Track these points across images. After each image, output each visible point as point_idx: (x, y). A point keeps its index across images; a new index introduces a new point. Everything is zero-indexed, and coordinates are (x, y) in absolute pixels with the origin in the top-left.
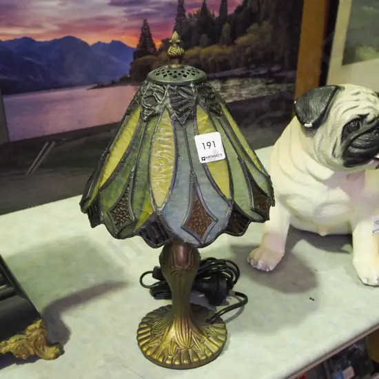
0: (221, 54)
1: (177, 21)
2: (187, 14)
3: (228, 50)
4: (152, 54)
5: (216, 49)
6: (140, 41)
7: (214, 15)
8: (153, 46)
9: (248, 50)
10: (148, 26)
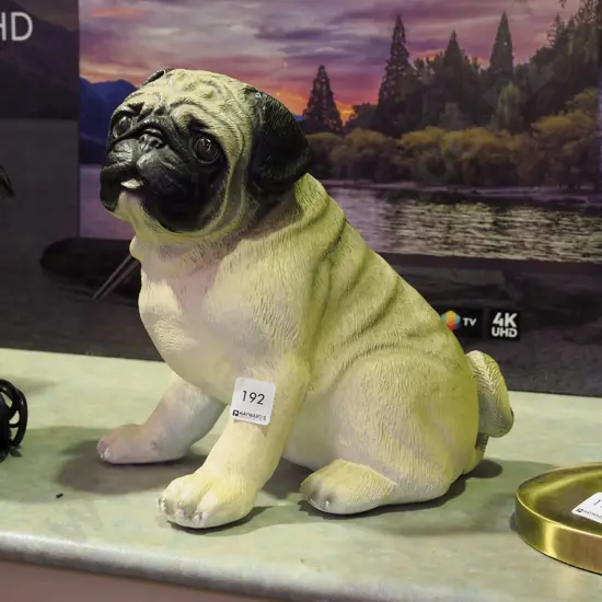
0: (493, 149)
1: (389, 72)
2: (411, 61)
3: (514, 143)
4: (334, 131)
5: (480, 137)
6: (309, 105)
7: (476, 66)
8: (336, 115)
9: (569, 148)
10: (326, 78)
